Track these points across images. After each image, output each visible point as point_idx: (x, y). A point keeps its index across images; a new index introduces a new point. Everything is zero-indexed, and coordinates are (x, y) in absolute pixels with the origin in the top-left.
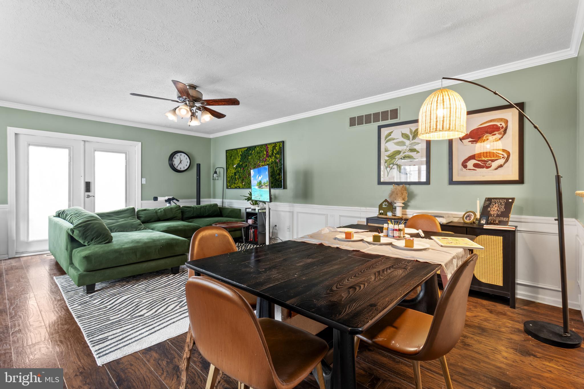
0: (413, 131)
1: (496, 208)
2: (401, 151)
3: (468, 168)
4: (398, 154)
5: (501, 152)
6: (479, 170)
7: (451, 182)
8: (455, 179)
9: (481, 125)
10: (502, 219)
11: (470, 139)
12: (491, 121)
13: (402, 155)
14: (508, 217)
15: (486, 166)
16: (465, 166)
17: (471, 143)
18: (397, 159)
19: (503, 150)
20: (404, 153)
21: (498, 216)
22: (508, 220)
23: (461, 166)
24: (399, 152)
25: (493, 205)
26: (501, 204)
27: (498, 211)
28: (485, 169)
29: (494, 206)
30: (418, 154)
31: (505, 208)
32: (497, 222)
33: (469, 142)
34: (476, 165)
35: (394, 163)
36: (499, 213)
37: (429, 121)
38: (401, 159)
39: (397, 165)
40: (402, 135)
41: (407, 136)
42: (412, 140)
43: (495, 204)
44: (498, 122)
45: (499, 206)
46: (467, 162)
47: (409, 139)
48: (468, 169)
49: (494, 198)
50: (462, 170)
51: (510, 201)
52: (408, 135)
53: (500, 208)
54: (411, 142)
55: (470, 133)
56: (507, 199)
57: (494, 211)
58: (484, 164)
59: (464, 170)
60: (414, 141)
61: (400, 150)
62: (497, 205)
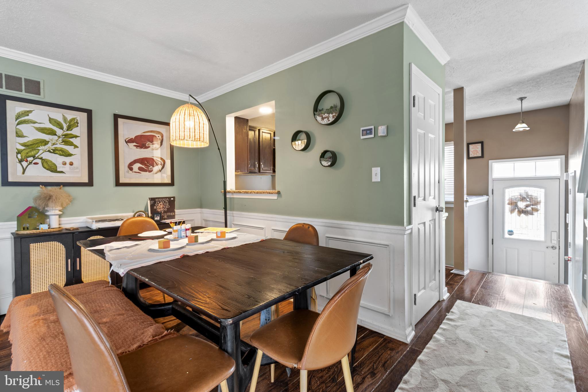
0: (69, 120)
1: (162, 206)
2: (49, 141)
3: (134, 170)
4: (43, 144)
5: (160, 160)
6: (143, 173)
7: (118, 184)
8: (122, 181)
9: (144, 133)
10: (169, 214)
11: (135, 144)
12: (151, 131)
13: (49, 146)
14: (174, 212)
15: (148, 170)
16: (131, 169)
17: (135, 147)
18: (41, 152)
19: (161, 158)
20: (54, 144)
21: (165, 212)
22: (175, 214)
23: (127, 169)
24: (45, 143)
25: (158, 203)
26: (165, 202)
27: (164, 208)
28: (147, 173)
29: (160, 204)
30: (76, 149)
31: (169, 205)
32: (166, 217)
33: (134, 146)
34: (140, 169)
35: (36, 156)
36: (166, 210)
37: (193, 131)
38: (49, 151)
39: (41, 158)
40: (50, 120)
41: (58, 124)
42: (67, 130)
43: (160, 202)
44: (157, 134)
45: (163, 204)
46: (133, 165)
47: (62, 128)
48: (134, 172)
49: (157, 198)
50: (128, 172)
51: (172, 199)
52: (60, 122)
53: (165, 206)
54: (65, 133)
55: (135, 138)
56: (170, 198)
57: (160, 208)
58: (147, 168)
59: (130, 172)
60: (69, 132)
61: (47, 140)
62: (161, 203)
